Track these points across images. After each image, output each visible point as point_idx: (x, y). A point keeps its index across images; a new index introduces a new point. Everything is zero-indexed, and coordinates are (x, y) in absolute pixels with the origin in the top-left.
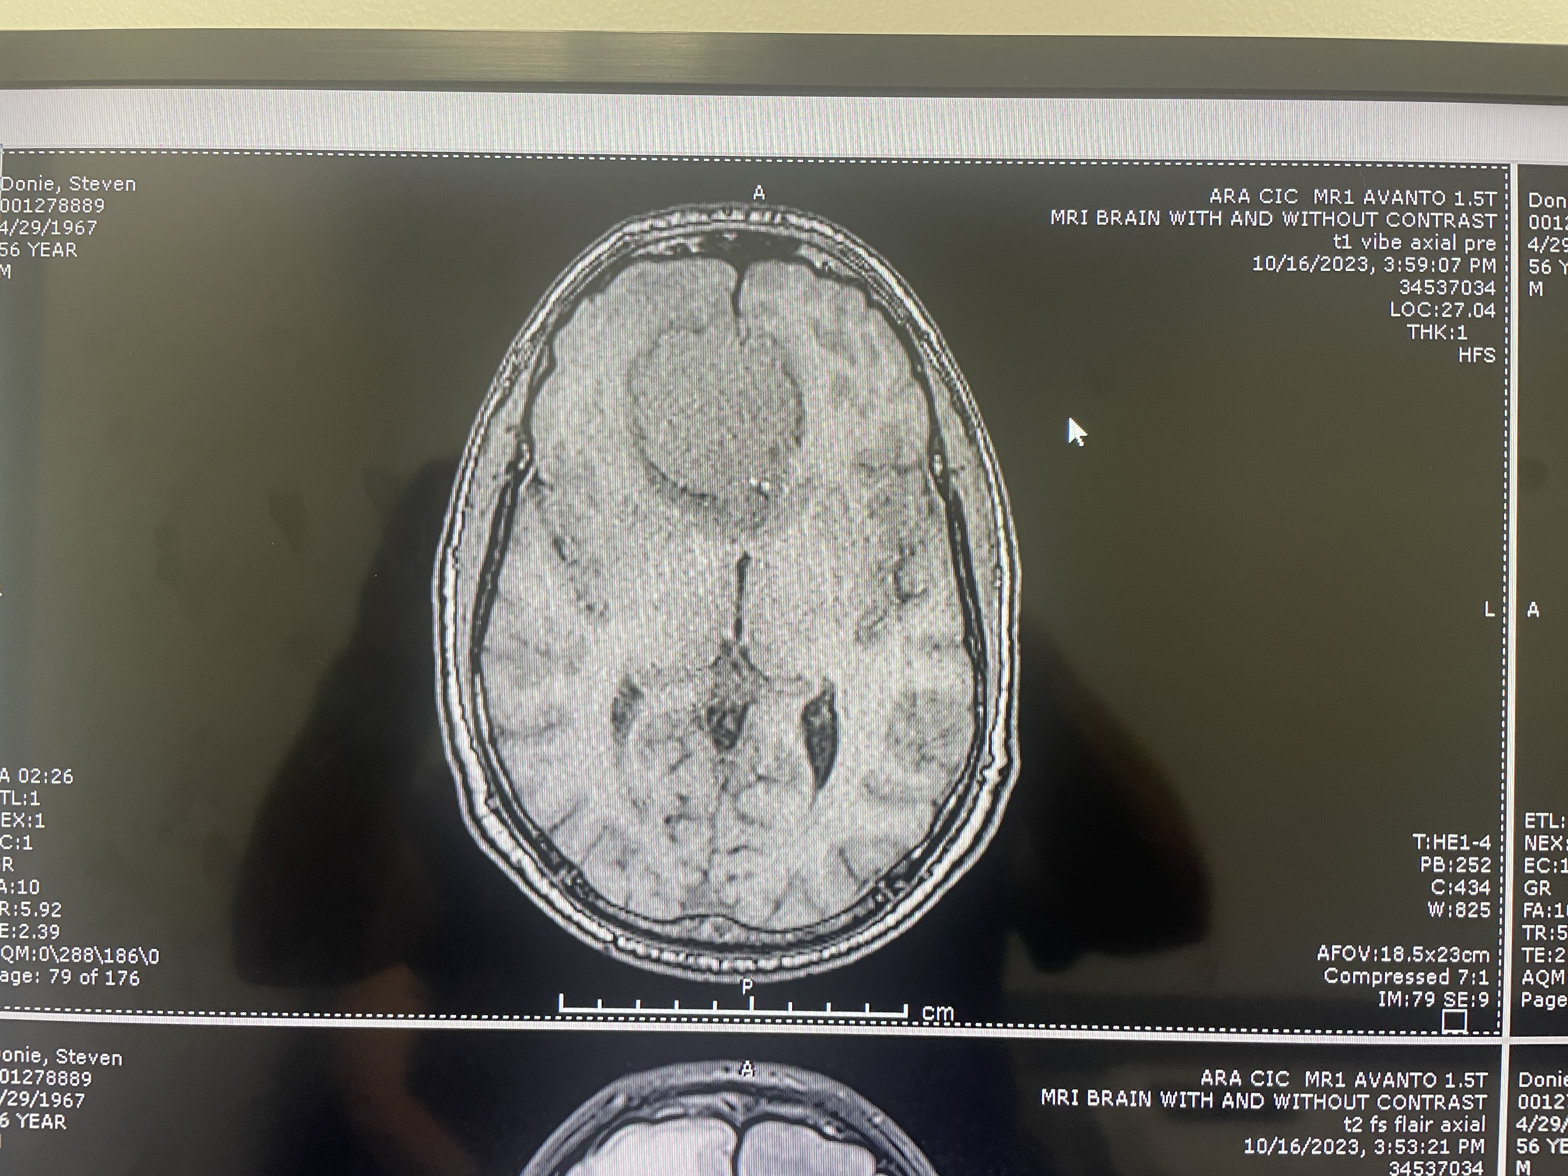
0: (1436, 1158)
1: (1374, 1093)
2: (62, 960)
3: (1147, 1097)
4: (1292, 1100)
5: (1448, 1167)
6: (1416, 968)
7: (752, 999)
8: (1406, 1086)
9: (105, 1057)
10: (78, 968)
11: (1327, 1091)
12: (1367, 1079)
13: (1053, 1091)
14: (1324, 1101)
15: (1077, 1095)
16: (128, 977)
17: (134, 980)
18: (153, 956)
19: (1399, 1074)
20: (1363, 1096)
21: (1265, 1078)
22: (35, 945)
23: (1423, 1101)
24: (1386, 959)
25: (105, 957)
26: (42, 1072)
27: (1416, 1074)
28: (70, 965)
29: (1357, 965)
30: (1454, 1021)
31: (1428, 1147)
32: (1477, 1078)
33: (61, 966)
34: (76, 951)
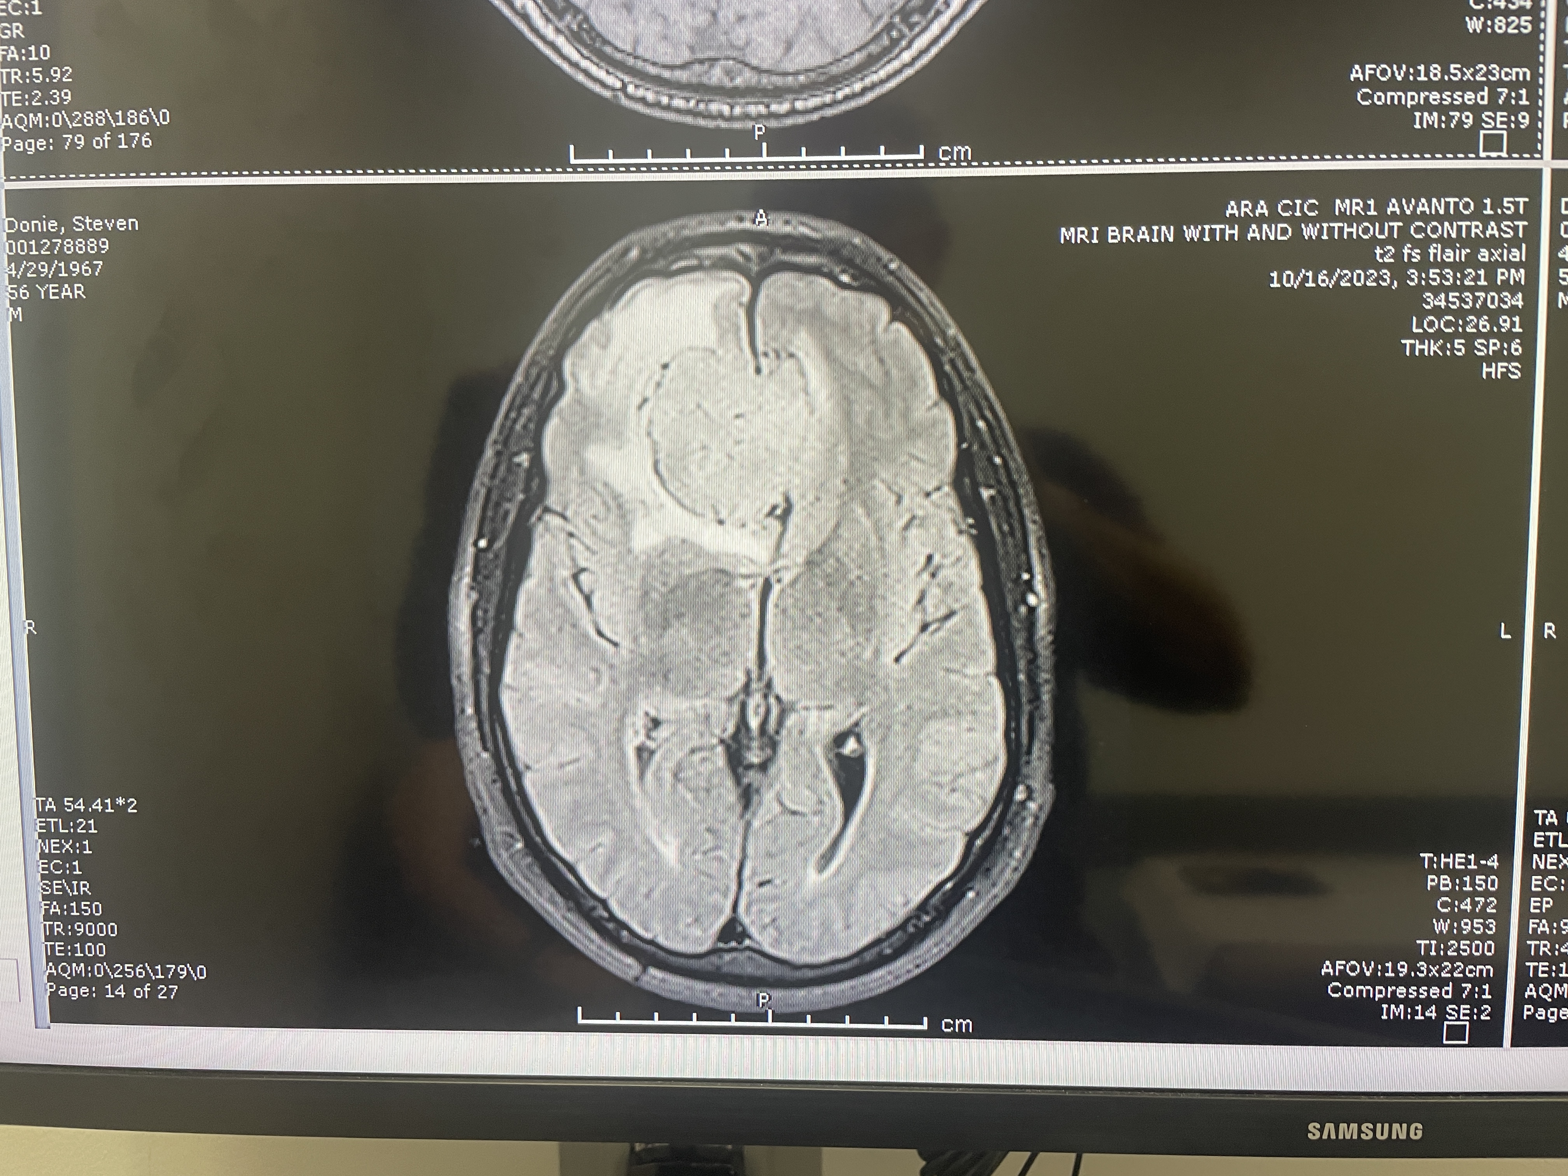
0: (1472, 289)
1: (1407, 220)
2: (74, 125)
3: (1169, 232)
4: (1321, 231)
5: (1486, 299)
6: (1453, 86)
7: (764, 145)
8: (1442, 212)
9: (121, 222)
10: (91, 132)
11: (1358, 218)
12: (1401, 207)
13: (1072, 230)
14: (1354, 230)
15: (1097, 231)
16: (140, 138)
17: (146, 141)
18: (164, 118)
19: (1434, 200)
20: (1396, 224)
21: (1293, 208)
22: (47, 111)
23: (1459, 228)
24: (1423, 78)
25: (116, 119)
26: (60, 241)
27: (1452, 200)
28: (83, 130)
29: (1393, 85)
30: (1493, 143)
31: (1464, 276)
32: (1516, 204)
33: (74, 131)
34: (88, 116)
